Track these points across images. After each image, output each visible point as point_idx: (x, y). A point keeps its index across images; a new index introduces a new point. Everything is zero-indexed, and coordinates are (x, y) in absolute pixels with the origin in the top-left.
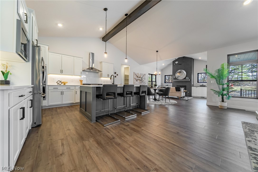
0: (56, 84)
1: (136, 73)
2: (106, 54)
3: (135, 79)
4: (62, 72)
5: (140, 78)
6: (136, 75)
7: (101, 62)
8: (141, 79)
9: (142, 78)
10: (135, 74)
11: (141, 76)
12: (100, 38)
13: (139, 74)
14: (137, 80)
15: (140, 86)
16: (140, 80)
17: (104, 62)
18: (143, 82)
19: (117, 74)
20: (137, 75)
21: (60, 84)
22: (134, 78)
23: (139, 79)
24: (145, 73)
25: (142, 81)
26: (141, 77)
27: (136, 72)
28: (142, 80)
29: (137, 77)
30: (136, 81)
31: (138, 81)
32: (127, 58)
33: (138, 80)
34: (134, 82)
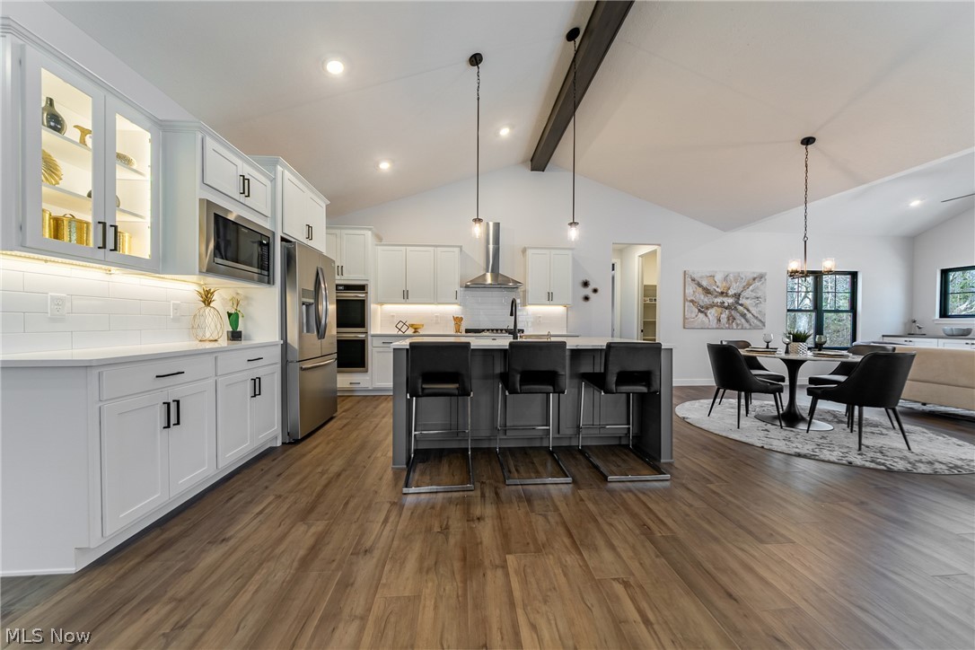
0: (395, 332)
1: (694, 276)
2: (478, 225)
3: (692, 301)
4: (406, 295)
5: (727, 295)
6: (699, 285)
7: (524, 251)
8: (731, 301)
9: (737, 296)
10: (693, 280)
11: (734, 285)
12: (524, 162)
13: (719, 278)
14: (703, 310)
15: (609, 346)
16: (726, 308)
17: (531, 248)
18: (743, 316)
19: (592, 286)
20: (704, 283)
21: (403, 330)
22: (685, 299)
23: (719, 300)
24: (758, 270)
25: (736, 309)
26: (731, 292)
27: (700, 270)
28: (740, 308)
29: (707, 291)
30: (700, 311)
31: (712, 313)
32: (576, 224)
33: (712, 306)
34: (685, 318)
